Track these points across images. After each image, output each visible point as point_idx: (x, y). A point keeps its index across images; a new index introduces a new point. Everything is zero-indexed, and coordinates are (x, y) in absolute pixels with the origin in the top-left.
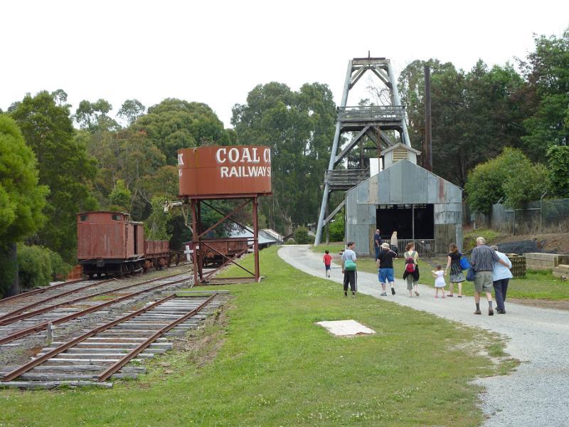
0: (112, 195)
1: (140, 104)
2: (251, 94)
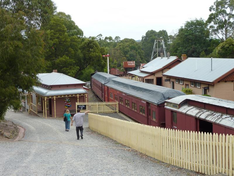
0: (114, 63)
1: (119, 37)
2: (146, 33)
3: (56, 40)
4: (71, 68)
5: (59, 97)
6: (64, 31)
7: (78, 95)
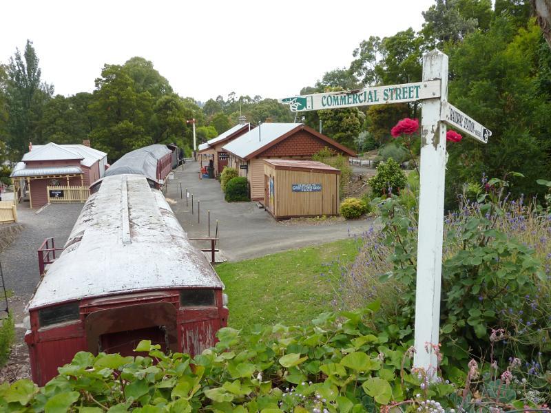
3: (113, 97)
4: (137, 139)
5: (36, 178)
6: (127, 85)
7: (68, 176)
